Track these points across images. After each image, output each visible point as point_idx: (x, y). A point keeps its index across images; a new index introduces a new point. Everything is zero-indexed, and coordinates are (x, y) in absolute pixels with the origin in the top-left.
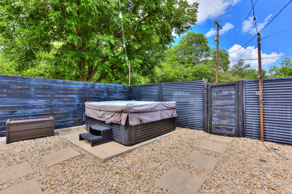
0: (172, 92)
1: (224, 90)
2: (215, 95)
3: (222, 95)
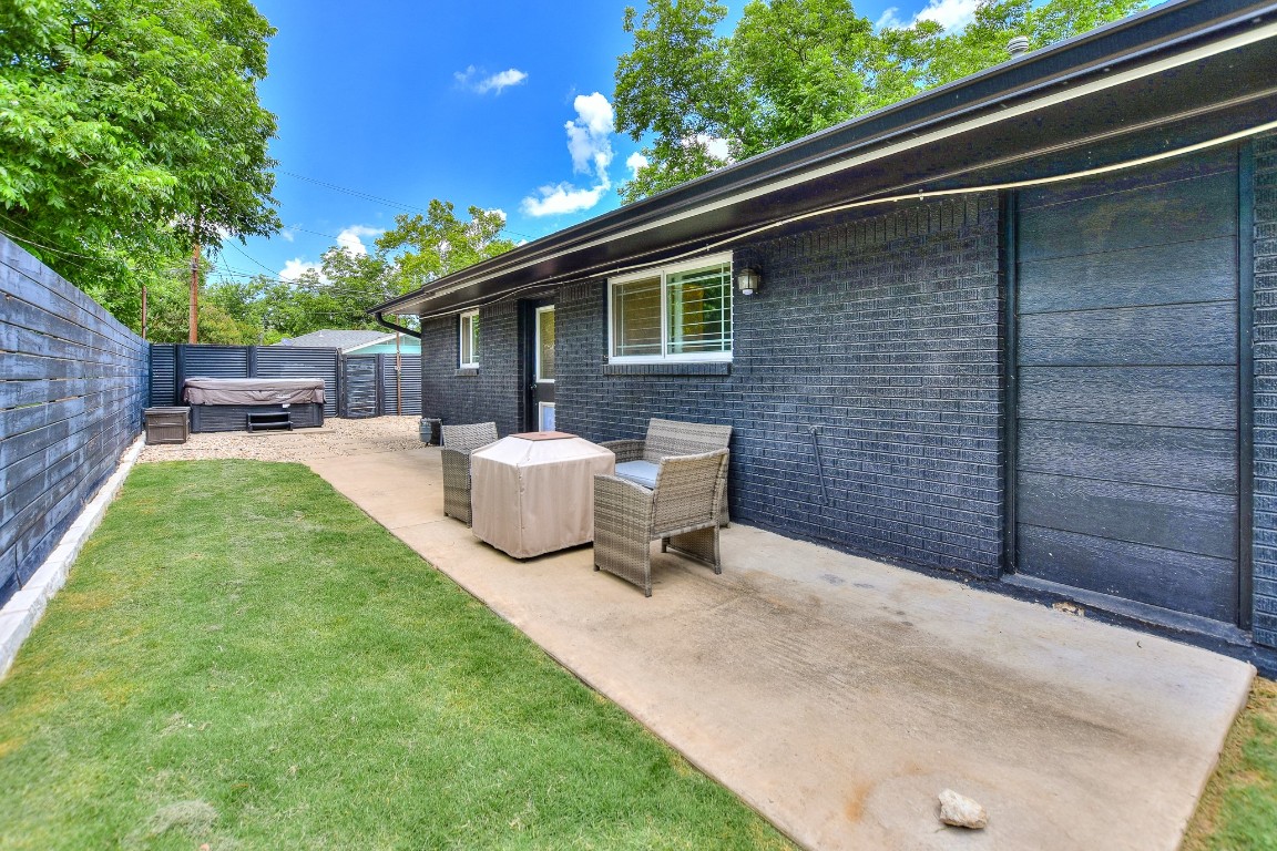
0: (279, 363)
2: (352, 369)
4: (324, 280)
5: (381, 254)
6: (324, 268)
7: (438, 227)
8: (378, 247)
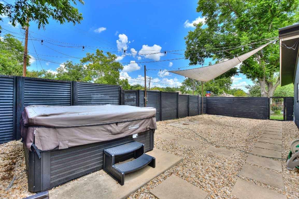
0: (91, 94)
1: (131, 95)
2: (127, 98)
3: (130, 98)
4: (65, 70)
5: (82, 64)
6: (65, 67)
7: (99, 57)
8: (81, 62)
